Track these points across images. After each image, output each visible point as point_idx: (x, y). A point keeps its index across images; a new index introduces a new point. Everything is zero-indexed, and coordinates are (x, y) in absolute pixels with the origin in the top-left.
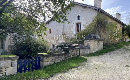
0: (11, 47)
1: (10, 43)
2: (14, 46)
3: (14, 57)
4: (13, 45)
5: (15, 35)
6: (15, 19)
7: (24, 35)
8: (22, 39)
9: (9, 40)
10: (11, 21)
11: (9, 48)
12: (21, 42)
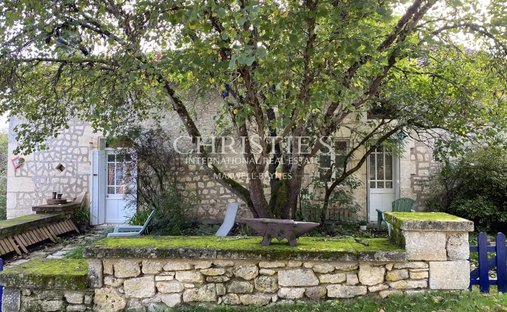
0: (421, 183)
1: (417, 165)
2: (431, 178)
3: (455, 225)
4: (427, 173)
5: (436, 135)
6: (433, 76)
7: (472, 131)
8: (467, 149)
9: (413, 157)
10: (420, 85)
11: (412, 184)
12: (462, 163)
